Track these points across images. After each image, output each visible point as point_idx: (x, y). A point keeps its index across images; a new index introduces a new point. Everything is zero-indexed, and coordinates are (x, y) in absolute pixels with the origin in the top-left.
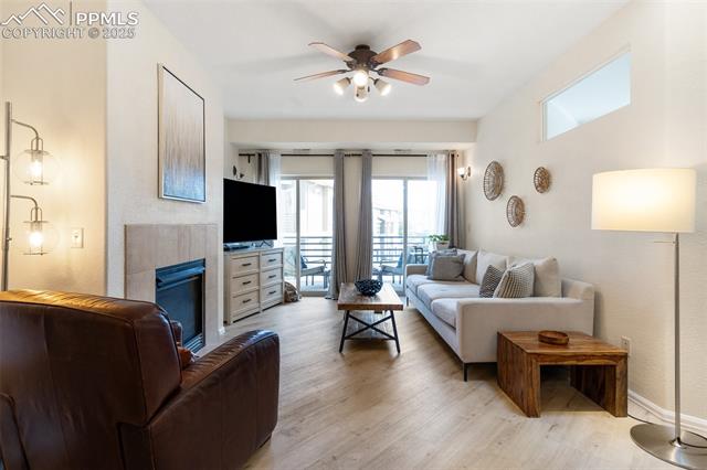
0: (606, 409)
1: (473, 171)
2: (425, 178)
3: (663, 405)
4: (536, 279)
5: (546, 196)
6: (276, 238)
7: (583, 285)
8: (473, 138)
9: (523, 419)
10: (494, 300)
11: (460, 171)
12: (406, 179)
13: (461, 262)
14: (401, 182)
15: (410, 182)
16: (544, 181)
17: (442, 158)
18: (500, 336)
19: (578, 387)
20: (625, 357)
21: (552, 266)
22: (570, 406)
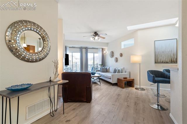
0: (132, 87)
1: (107, 52)
2: (98, 53)
3: (138, 85)
4: (122, 70)
5: (122, 58)
6: (68, 65)
7: (128, 71)
8: (107, 46)
9: (122, 89)
10: (116, 74)
11: (104, 52)
12: (94, 53)
13: (106, 69)
14: (93, 54)
15: (95, 54)
16: (121, 55)
17: (101, 49)
18: (118, 79)
19: (128, 85)
20: (134, 80)
21: (124, 68)
22: (127, 87)
